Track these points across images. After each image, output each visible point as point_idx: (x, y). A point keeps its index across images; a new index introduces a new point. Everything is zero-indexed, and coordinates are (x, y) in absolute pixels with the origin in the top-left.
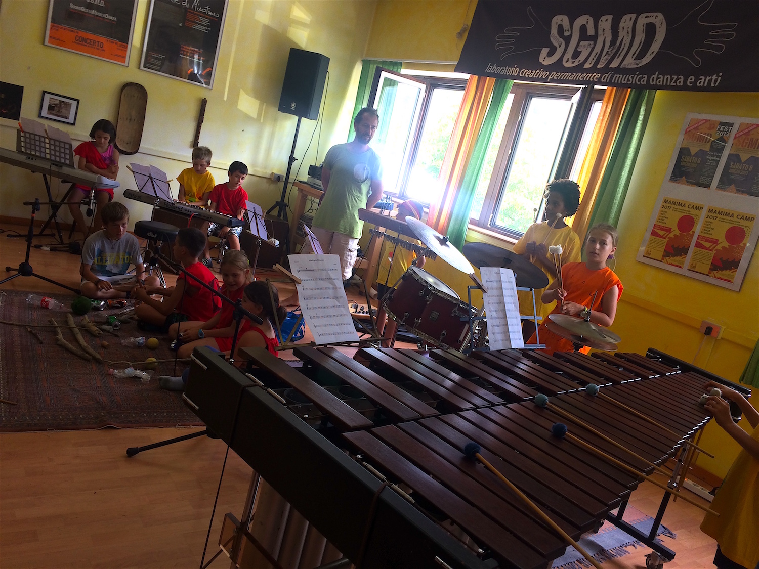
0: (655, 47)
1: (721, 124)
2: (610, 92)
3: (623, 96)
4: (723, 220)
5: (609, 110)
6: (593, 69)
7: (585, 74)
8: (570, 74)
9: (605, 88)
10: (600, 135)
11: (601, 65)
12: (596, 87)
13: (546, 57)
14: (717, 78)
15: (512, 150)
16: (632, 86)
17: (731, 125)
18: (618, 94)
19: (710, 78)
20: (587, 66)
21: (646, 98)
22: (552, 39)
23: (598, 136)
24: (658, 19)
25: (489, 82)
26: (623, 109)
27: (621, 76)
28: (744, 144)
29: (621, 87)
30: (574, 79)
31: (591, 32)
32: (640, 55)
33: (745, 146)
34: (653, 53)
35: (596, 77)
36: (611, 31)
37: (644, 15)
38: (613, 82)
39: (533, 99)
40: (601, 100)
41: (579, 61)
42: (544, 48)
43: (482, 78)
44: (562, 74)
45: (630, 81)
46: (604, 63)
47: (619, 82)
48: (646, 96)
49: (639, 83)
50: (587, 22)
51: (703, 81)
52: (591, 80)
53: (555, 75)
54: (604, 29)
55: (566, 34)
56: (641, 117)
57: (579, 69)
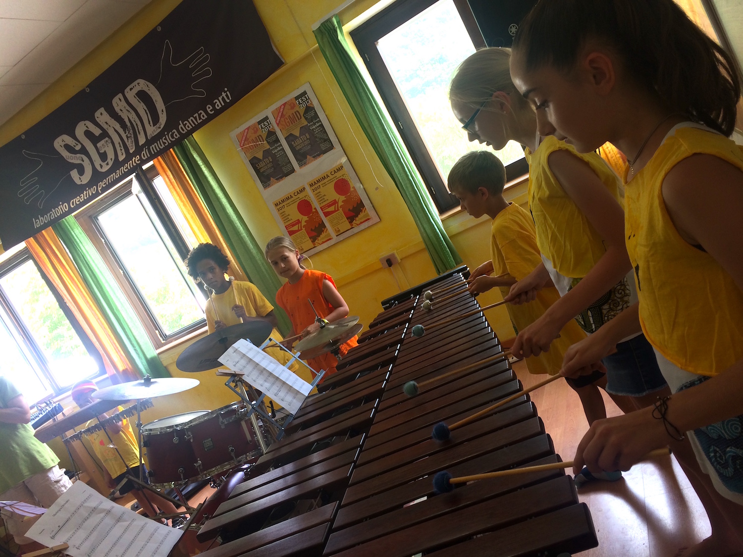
0: (160, 105)
1: (260, 123)
2: (158, 163)
3: (171, 159)
4: (325, 185)
5: (171, 176)
6: (129, 157)
7: (126, 165)
8: (114, 174)
9: (151, 163)
10: (184, 199)
11: (131, 149)
12: (145, 167)
13: (81, 177)
14: (225, 94)
15: (122, 270)
16: (171, 145)
17: (266, 118)
18: (166, 159)
19: (221, 97)
20: (121, 158)
21: (190, 147)
22: (70, 161)
23: (182, 201)
24: (141, 84)
25: (48, 234)
26: (181, 167)
27: (156, 144)
28: (288, 124)
29: (162, 153)
30: (121, 174)
31: (97, 132)
32: (155, 120)
33: (290, 125)
34: (162, 111)
35: (136, 160)
36: (113, 119)
37: (128, 89)
38: (153, 153)
39: (99, 218)
40: (158, 174)
41: (111, 159)
42: (71, 172)
43: (38, 236)
44: (107, 179)
45: (166, 143)
46: (132, 146)
47: (158, 150)
48: (189, 145)
49: (174, 139)
50: (87, 127)
51: (218, 103)
52: (135, 164)
53: (102, 184)
54: (106, 123)
55: (78, 148)
56: (200, 162)
57: (117, 164)
